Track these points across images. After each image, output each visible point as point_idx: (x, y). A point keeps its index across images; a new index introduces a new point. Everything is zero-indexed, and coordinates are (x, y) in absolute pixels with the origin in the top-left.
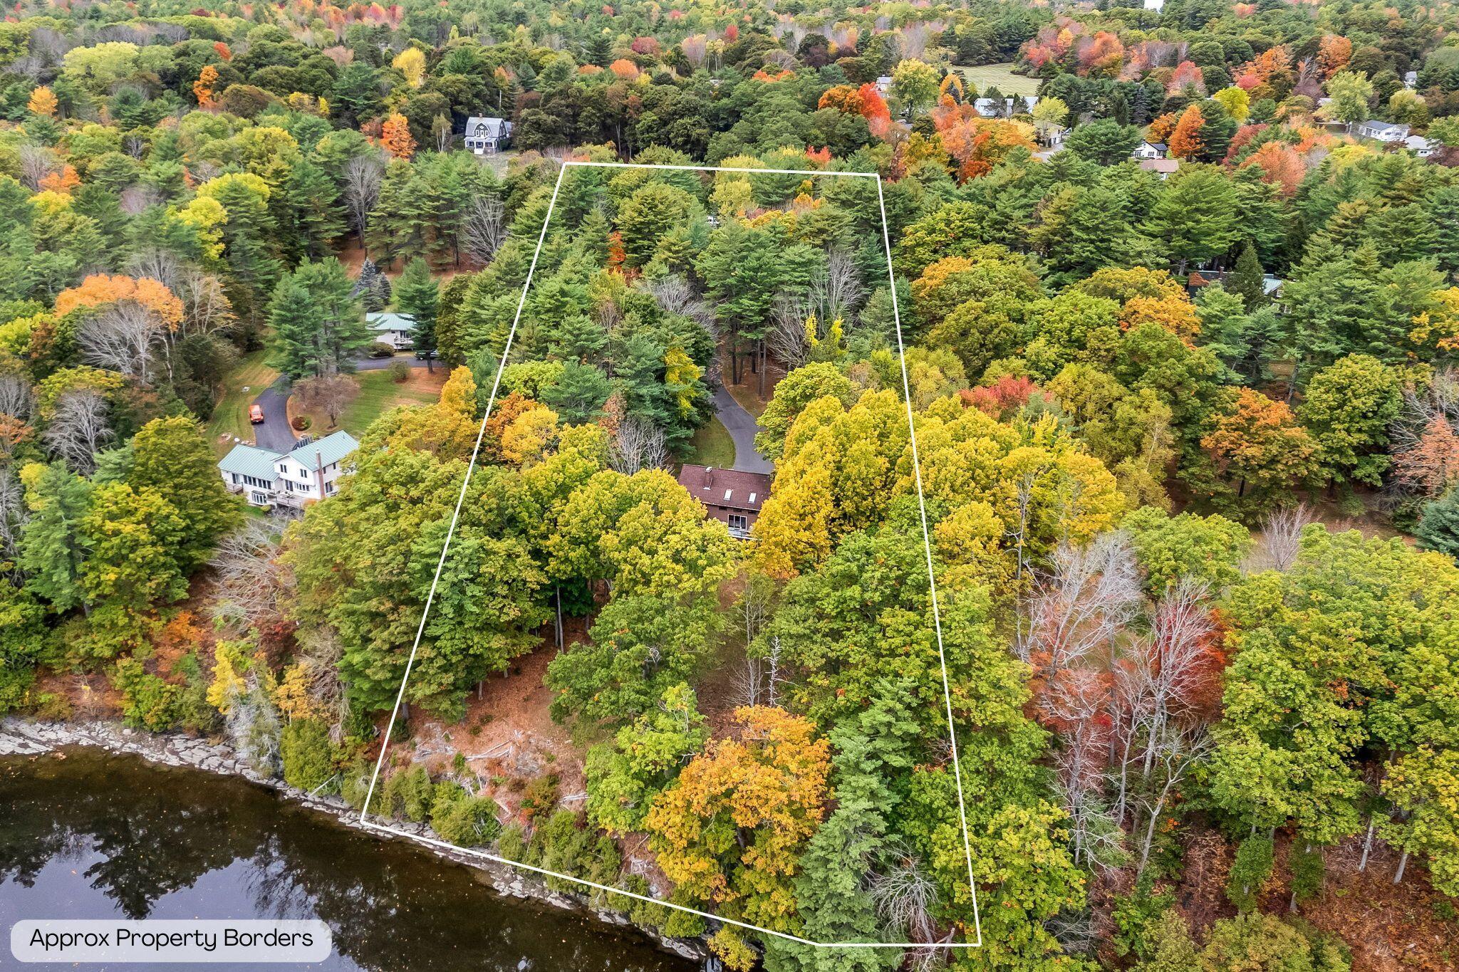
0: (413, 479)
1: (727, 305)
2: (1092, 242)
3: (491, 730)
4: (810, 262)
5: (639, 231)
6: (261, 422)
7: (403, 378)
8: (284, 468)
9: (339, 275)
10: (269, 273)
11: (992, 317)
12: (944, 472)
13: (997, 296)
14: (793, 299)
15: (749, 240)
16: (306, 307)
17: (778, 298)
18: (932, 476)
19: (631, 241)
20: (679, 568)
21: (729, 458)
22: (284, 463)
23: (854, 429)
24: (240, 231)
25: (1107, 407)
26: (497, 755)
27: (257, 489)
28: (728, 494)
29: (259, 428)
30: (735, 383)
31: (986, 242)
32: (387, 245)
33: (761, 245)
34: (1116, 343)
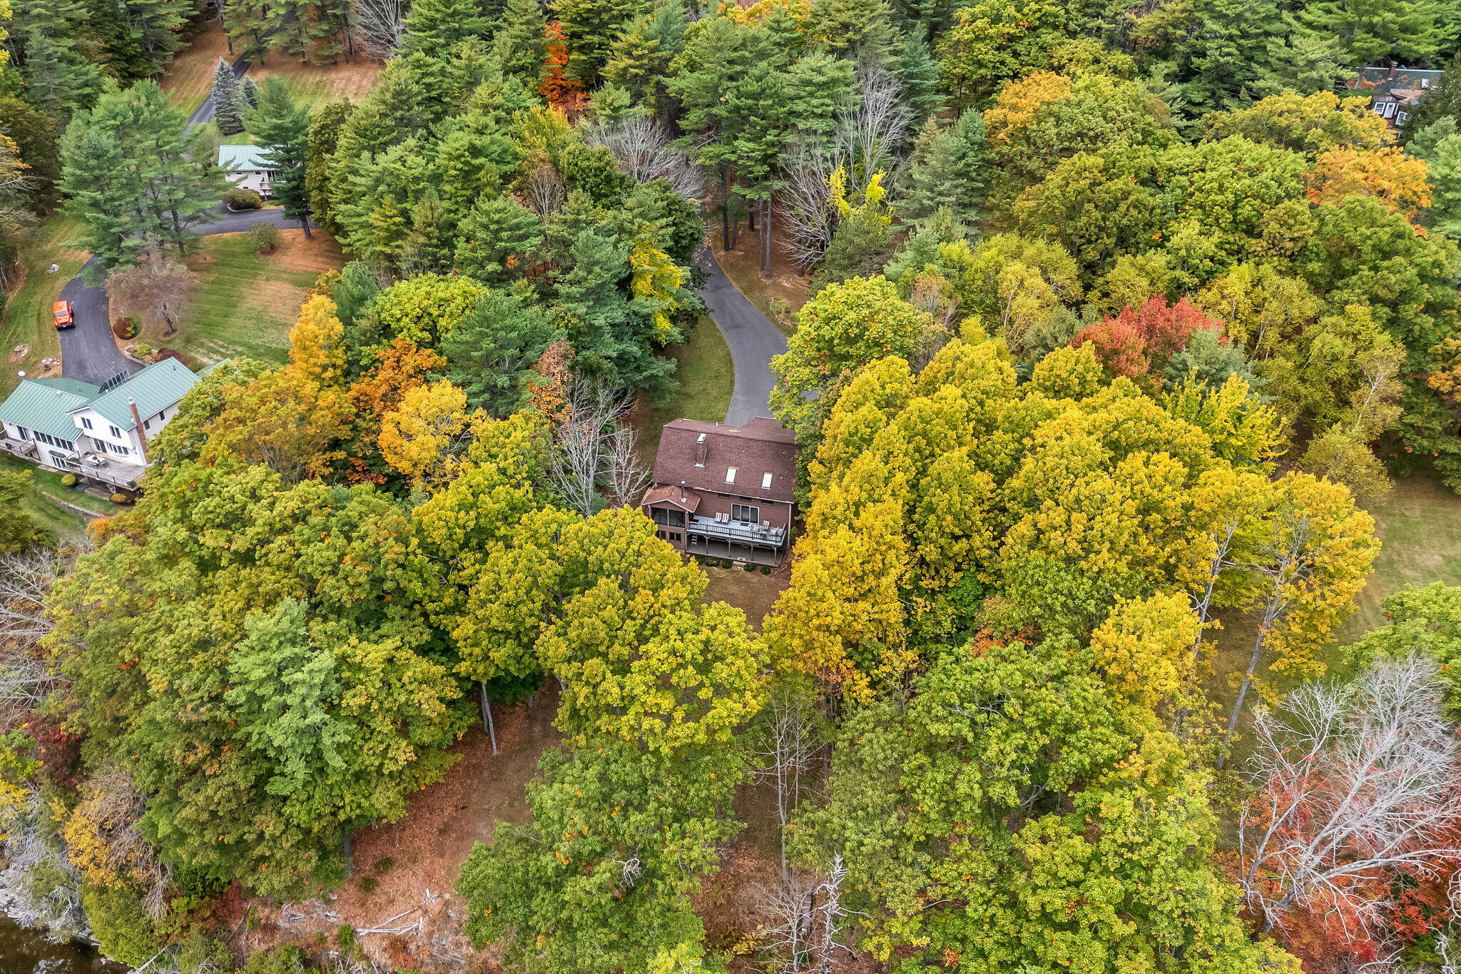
0: (234, 520)
1: (715, 149)
2: (1231, 38)
3: (393, 883)
4: (834, 82)
5: (585, 21)
6: (71, 327)
7: (271, 248)
8: (87, 423)
9: (161, 107)
10: (86, 85)
11: (1117, 185)
12: (1098, 524)
13: (1119, 145)
14: (812, 139)
15: (744, 45)
16: (113, 161)
17: (790, 138)
18: (1078, 528)
19: (575, 35)
20: (667, 703)
21: (724, 382)
22: (87, 416)
23: (938, 427)
24: (34, 28)
25: (1293, 332)
26: (400, 931)
27: (55, 448)
28: (731, 476)
29: (65, 334)
30: (727, 248)
31: (1073, 35)
32: (254, 32)
33: (762, 55)
34: (1307, 229)
